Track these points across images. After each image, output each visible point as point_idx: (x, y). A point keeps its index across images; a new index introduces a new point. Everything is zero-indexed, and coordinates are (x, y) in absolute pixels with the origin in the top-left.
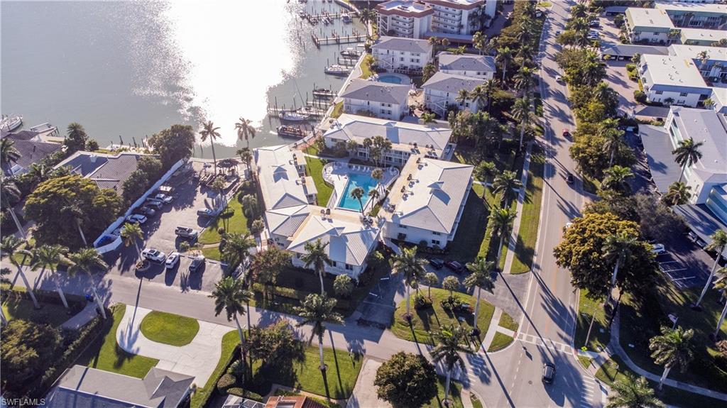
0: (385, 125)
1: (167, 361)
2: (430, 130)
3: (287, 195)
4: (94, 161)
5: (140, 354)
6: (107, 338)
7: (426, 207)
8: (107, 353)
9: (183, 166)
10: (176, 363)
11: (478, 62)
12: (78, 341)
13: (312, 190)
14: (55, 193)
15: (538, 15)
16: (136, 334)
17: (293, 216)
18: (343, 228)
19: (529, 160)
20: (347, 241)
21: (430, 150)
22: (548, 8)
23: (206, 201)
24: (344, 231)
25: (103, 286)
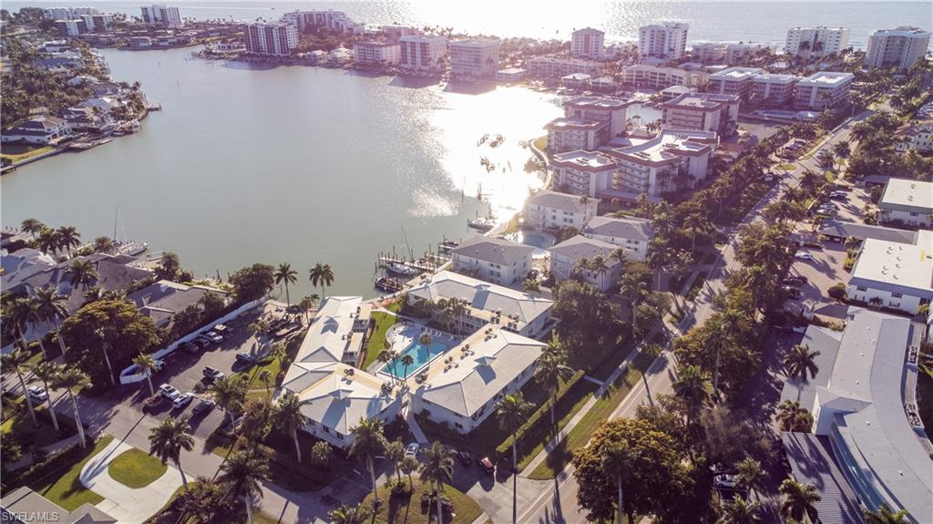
0: (475, 287)
1: (112, 501)
2: (526, 298)
3: (323, 348)
4: (163, 290)
5: (93, 489)
6: (76, 466)
7: (459, 382)
8: (65, 483)
9: (255, 308)
10: (118, 505)
11: (632, 228)
12: (42, 464)
13: (355, 346)
14: (92, 315)
15: (767, 179)
16: (103, 468)
17: (312, 372)
18: (351, 391)
19: (640, 350)
20: (349, 406)
21: (512, 321)
22: (789, 171)
23: (254, 345)
24: (351, 395)
25: (107, 415)
